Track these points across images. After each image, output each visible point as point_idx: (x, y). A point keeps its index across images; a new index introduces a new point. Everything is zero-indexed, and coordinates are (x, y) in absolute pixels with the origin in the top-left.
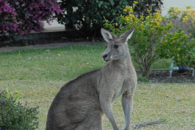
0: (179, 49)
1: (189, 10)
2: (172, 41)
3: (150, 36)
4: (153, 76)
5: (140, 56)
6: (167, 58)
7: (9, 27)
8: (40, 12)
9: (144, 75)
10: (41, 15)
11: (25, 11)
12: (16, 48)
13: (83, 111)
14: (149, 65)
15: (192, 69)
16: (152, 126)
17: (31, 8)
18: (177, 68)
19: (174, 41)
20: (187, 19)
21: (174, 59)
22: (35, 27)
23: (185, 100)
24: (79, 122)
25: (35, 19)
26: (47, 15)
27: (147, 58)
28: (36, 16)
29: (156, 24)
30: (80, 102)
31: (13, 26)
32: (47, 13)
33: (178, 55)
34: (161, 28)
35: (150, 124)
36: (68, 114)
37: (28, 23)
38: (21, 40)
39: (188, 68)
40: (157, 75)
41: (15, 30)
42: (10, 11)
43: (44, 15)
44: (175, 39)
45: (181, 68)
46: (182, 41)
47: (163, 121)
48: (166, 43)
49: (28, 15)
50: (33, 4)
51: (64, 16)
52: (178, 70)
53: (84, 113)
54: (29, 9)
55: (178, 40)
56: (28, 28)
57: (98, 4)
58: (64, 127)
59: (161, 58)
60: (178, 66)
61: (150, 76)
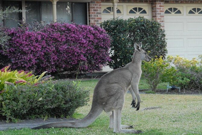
0: (172, 77)
1: (178, 57)
2: (168, 72)
3: (156, 70)
4: (158, 92)
5: (151, 80)
6: (165, 82)
7: (83, 68)
8: (100, 60)
9: (153, 90)
10: (100, 62)
11: (92, 60)
12: (87, 79)
13: (115, 90)
14: (156, 85)
15: (179, 88)
16: (154, 109)
17: (95, 58)
18: (171, 87)
19: (169, 73)
20: (177, 62)
21: (169, 83)
22: (97, 68)
23: (173, 100)
24: (112, 95)
25: (97, 64)
26: (103, 62)
27: (155, 82)
28: (98, 62)
29: (160, 63)
30: (113, 85)
31: (85, 67)
32: (103, 61)
33: (172, 80)
34: (163, 66)
35: (153, 108)
36: (106, 91)
37: (93, 66)
38: (90, 76)
39: (177, 87)
40: (160, 91)
41: (86, 69)
42: (84, 59)
43: (101, 62)
44: (170, 71)
45: (173, 87)
46: (174, 72)
47: (160, 107)
48: (165, 73)
49: (93, 62)
50: (96, 56)
51: (113, 64)
52: (171, 88)
53: (116, 90)
54: (94, 58)
55: (171, 72)
56: (93, 69)
57: (130, 57)
58: (104, 98)
59: (162, 82)
60: (171, 86)
61: (156, 91)
